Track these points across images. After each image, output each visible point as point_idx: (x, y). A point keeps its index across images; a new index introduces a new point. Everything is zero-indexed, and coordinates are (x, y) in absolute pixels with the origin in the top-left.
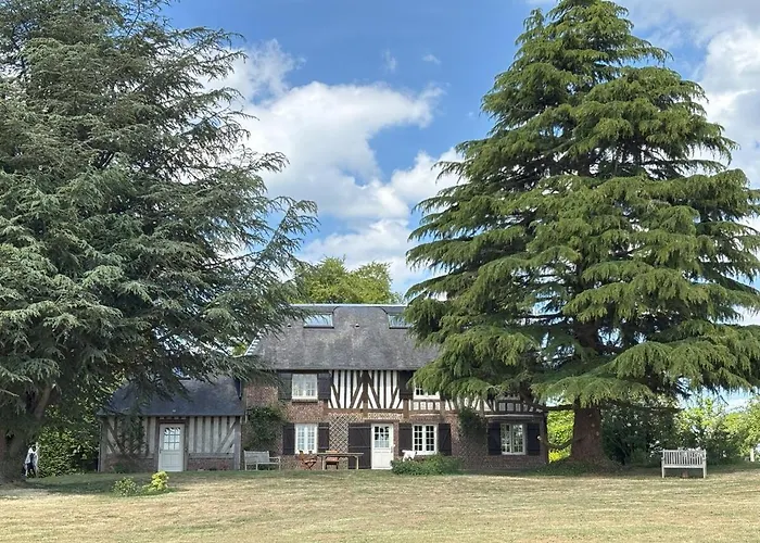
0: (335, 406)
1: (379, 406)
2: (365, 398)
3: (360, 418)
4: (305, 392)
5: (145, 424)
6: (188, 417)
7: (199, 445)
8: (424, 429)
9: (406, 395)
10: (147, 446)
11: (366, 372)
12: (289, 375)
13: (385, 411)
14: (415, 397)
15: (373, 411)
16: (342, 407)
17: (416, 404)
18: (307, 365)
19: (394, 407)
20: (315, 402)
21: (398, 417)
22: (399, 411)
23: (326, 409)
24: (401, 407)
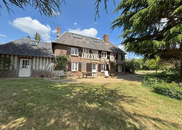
0: (83, 58)
1: (94, 59)
2: (90, 56)
3: (89, 62)
4: (75, 53)
5: (12, 58)
6: (33, 57)
7: (37, 67)
8: (103, 65)
9: (100, 57)
10: (13, 66)
11: (91, 49)
12: (70, 47)
13: (95, 60)
14: (102, 57)
15: (92, 60)
16: (85, 58)
17: (102, 59)
18: (76, 45)
19: (97, 59)
20: (78, 57)
21: (98, 62)
22: (98, 61)
23: (81, 58)
24: (99, 60)
